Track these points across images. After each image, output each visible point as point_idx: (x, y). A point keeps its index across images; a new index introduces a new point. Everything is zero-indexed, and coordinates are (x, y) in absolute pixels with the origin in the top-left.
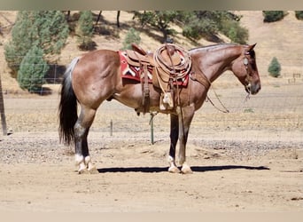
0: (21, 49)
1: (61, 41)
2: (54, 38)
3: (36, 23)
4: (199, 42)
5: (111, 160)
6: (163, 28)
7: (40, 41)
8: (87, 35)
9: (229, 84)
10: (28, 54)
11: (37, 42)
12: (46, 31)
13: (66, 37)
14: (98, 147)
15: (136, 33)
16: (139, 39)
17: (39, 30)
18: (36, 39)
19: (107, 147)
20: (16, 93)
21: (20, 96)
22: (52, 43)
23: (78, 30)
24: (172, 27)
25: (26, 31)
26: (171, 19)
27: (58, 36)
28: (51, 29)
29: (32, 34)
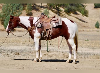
0: (5, 14)
1: (20, 12)
2: (18, 11)
3: (11, 5)
4: (70, 14)
5: (32, 57)
6: (57, 9)
7: (13, 12)
8: (30, 10)
9: (81, 30)
10: (8, 16)
11: (11, 12)
12: (15, 8)
13: (22, 11)
14: (28, 52)
15: (48, 10)
16: (48, 12)
17: (12, 8)
18: (11, 11)
19: (31, 52)
20: (3, 30)
21: (4, 31)
22: (17, 13)
23: (26, 8)
24: (61, 9)
25: (7, 8)
26: (60, 6)
27: (19, 10)
28: (16, 8)
29: (9, 9)
